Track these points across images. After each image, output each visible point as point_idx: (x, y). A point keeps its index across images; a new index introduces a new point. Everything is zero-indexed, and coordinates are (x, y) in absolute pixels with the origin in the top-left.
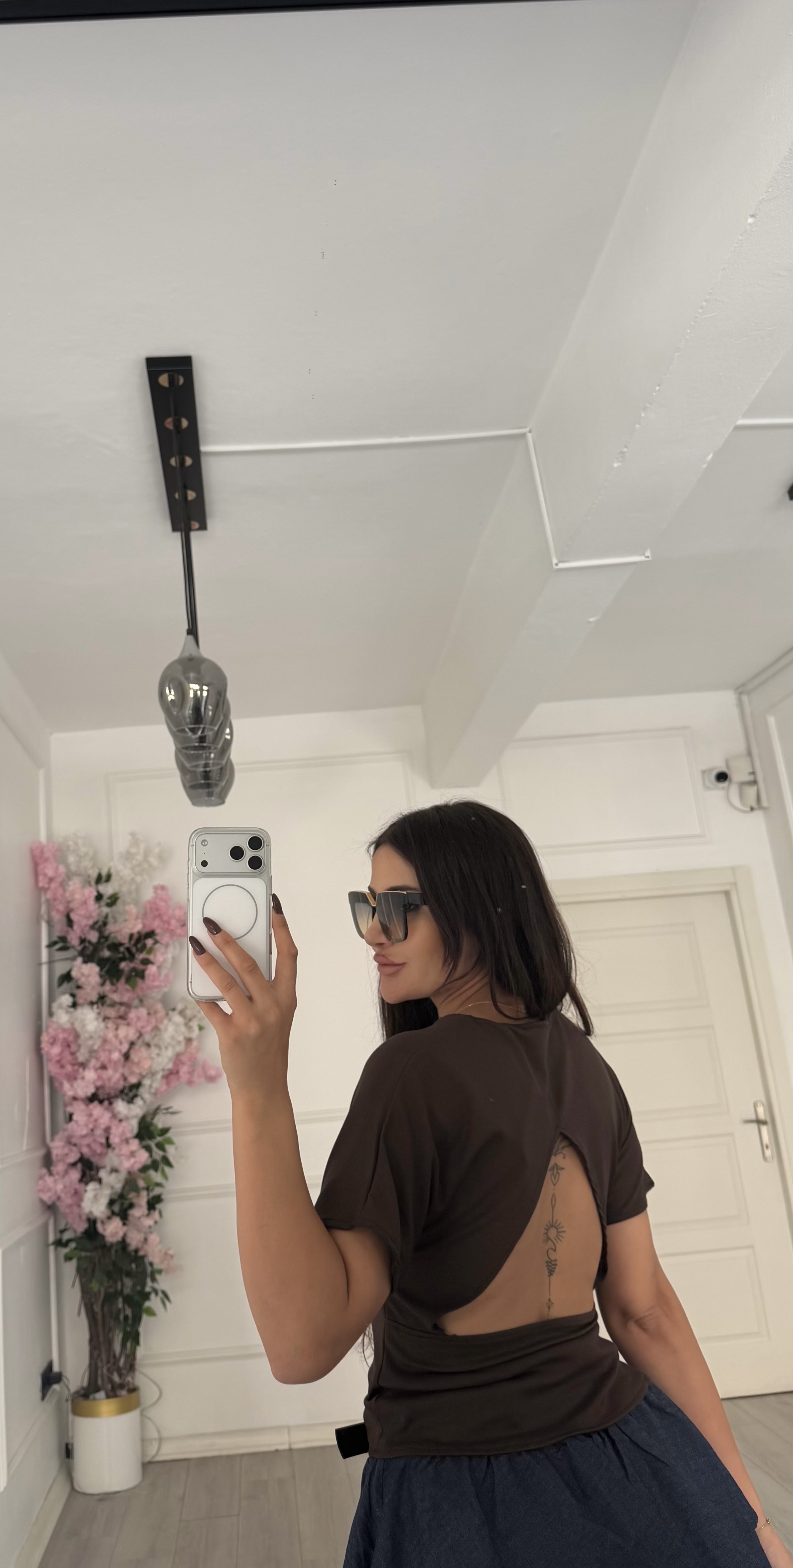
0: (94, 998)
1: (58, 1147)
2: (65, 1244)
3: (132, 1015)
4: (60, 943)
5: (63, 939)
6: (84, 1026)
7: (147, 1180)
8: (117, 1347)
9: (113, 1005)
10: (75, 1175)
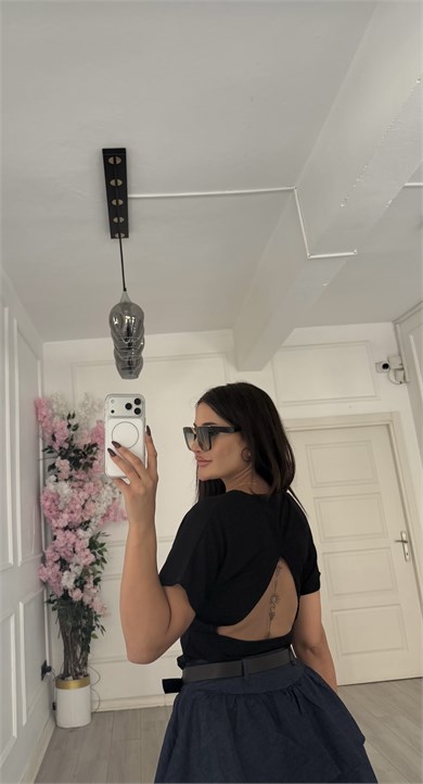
0: (67, 477)
1: (49, 553)
2: (53, 603)
3: (86, 486)
4: (49, 449)
5: (51, 447)
6: (62, 491)
7: (94, 570)
8: (78, 655)
9: (76, 481)
10: (57, 567)
